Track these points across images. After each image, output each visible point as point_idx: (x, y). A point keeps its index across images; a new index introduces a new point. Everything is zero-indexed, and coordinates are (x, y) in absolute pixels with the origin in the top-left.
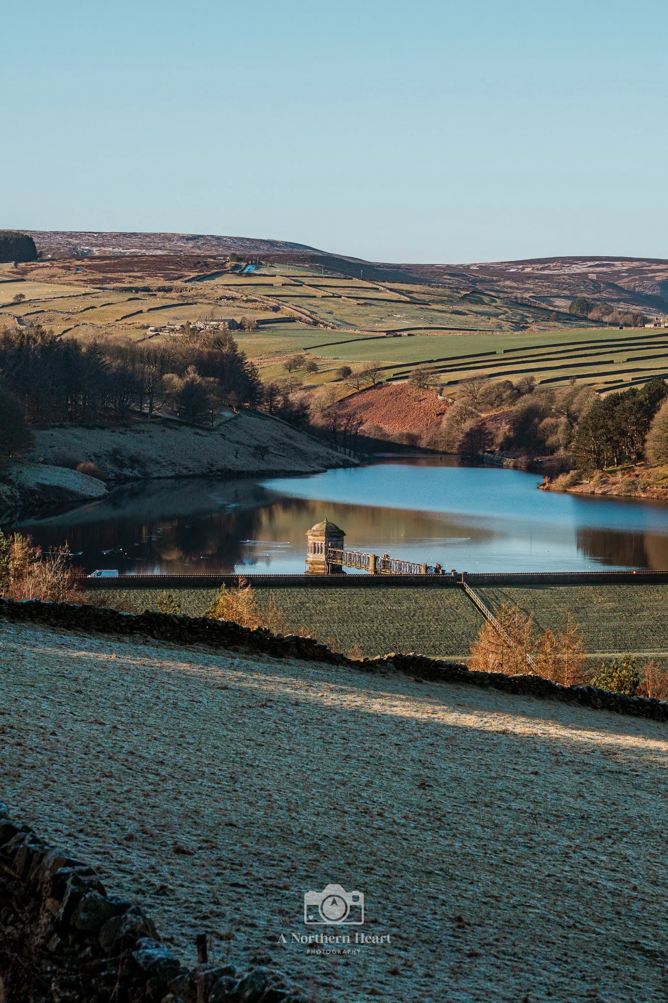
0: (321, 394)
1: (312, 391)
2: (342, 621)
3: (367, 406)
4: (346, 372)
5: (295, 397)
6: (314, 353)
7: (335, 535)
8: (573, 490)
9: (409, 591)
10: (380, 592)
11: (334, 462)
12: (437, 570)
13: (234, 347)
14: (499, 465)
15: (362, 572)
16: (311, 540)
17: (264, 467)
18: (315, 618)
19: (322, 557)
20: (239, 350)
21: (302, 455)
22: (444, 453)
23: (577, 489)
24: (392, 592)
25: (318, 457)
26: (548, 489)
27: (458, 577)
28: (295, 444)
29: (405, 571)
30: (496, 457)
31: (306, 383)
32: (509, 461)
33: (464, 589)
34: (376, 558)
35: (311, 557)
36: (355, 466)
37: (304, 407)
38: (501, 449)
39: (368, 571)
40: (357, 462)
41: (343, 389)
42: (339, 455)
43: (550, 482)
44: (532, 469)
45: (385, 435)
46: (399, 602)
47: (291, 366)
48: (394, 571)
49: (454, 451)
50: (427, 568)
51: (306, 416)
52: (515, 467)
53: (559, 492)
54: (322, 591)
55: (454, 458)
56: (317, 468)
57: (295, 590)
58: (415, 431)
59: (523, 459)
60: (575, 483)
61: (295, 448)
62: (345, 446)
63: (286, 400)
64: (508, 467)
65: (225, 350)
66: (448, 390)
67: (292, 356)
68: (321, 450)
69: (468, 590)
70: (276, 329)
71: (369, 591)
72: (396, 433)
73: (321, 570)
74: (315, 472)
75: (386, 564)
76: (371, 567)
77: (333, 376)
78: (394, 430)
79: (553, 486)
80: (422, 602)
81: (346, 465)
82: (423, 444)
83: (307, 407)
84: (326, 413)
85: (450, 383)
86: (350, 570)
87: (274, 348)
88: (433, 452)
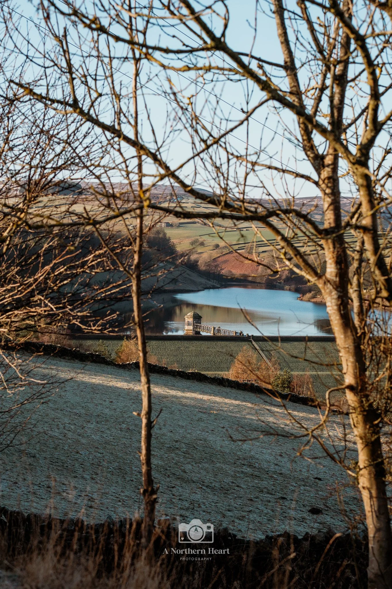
0: (205, 256)
1: (202, 255)
2: (196, 356)
3: (225, 262)
4: (217, 246)
5: (193, 257)
6: (204, 238)
7: (197, 318)
8: (313, 300)
9: (227, 343)
10: (214, 343)
11: (208, 286)
12: (240, 334)
13: (165, 234)
14: (282, 288)
15: (209, 334)
16: (187, 320)
17: (177, 288)
18: (185, 354)
19: (191, 328)
20: (168, 236)
21: (194, 282)
22: (259, 283)
23: (315, 300)
24: (219, 343)
25: (201, 284)
26: (301, 300)
27: (249, 337)
28: (192, 278)
29: (227, 334)
30: (282, 285)
31: (199, 251)
32: (287, 287)
33: (252, 343)
34: (214, 328)
35: (186, 327)
36: (218, 288)
37: (196, 261)
38: (284, 281)
39: (211, 334)
40: (219, 286)
41: (215, 254)
42: (210, 283)
43: (303, 296)
44: (297, 291)
45: (233, 274)
46: (222, 348)
47: (192, 243)
48: (222, 334)
49: (264, 282)
50: (236, 333)
51: (197, 265)
52: (290, 290)
53: (306, 301)
54: (188, 342)
55: (263, 285)
56: (200, 288)
57: (176, 342)
58: (246, 273)
59: (293, 286)
60: (314, 297)
61: (191, 280)
62: (214, 279)
63: (189, 258)
64: (286, 290)
65: (161, 236)
66: (262, 255)
67: (193, 239)
68: (203, 281)
69: (254, 343)
70: (187, 227)
71: (209, 342)
72: (238, 273)
73: (191, 333)
74: (199, 291)
75: (219, 331)
76: (212, 332)
77: (211, 248)
78: (237, 272)
79: (304, 298)
80: (232, 348)
81: (214, 288)
82: (250, 279)
83: (198, 262)
84: (208, 264)
85: (263, 252)
86: (203, 334)
87: (186, 235)
88: (254, 282)
